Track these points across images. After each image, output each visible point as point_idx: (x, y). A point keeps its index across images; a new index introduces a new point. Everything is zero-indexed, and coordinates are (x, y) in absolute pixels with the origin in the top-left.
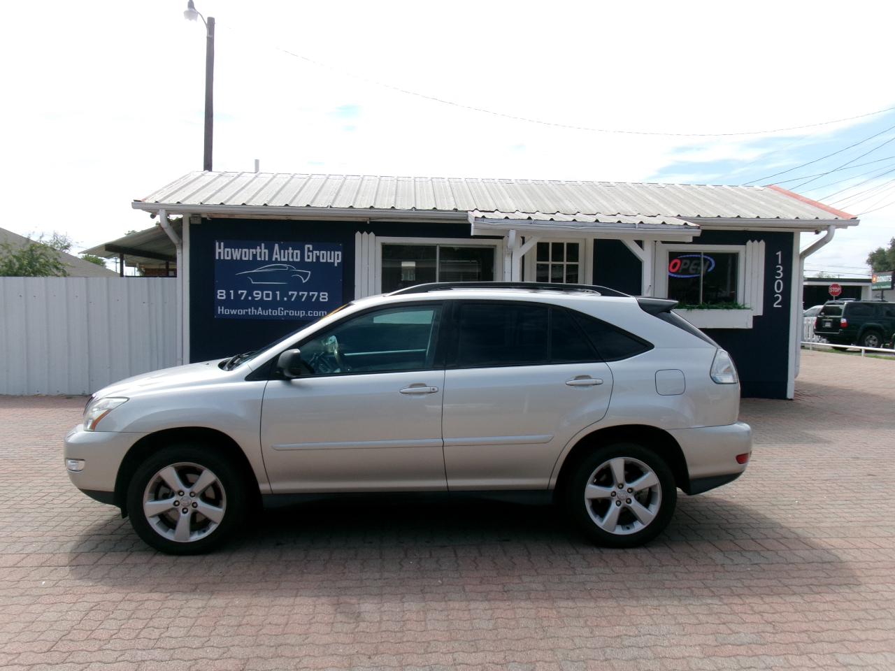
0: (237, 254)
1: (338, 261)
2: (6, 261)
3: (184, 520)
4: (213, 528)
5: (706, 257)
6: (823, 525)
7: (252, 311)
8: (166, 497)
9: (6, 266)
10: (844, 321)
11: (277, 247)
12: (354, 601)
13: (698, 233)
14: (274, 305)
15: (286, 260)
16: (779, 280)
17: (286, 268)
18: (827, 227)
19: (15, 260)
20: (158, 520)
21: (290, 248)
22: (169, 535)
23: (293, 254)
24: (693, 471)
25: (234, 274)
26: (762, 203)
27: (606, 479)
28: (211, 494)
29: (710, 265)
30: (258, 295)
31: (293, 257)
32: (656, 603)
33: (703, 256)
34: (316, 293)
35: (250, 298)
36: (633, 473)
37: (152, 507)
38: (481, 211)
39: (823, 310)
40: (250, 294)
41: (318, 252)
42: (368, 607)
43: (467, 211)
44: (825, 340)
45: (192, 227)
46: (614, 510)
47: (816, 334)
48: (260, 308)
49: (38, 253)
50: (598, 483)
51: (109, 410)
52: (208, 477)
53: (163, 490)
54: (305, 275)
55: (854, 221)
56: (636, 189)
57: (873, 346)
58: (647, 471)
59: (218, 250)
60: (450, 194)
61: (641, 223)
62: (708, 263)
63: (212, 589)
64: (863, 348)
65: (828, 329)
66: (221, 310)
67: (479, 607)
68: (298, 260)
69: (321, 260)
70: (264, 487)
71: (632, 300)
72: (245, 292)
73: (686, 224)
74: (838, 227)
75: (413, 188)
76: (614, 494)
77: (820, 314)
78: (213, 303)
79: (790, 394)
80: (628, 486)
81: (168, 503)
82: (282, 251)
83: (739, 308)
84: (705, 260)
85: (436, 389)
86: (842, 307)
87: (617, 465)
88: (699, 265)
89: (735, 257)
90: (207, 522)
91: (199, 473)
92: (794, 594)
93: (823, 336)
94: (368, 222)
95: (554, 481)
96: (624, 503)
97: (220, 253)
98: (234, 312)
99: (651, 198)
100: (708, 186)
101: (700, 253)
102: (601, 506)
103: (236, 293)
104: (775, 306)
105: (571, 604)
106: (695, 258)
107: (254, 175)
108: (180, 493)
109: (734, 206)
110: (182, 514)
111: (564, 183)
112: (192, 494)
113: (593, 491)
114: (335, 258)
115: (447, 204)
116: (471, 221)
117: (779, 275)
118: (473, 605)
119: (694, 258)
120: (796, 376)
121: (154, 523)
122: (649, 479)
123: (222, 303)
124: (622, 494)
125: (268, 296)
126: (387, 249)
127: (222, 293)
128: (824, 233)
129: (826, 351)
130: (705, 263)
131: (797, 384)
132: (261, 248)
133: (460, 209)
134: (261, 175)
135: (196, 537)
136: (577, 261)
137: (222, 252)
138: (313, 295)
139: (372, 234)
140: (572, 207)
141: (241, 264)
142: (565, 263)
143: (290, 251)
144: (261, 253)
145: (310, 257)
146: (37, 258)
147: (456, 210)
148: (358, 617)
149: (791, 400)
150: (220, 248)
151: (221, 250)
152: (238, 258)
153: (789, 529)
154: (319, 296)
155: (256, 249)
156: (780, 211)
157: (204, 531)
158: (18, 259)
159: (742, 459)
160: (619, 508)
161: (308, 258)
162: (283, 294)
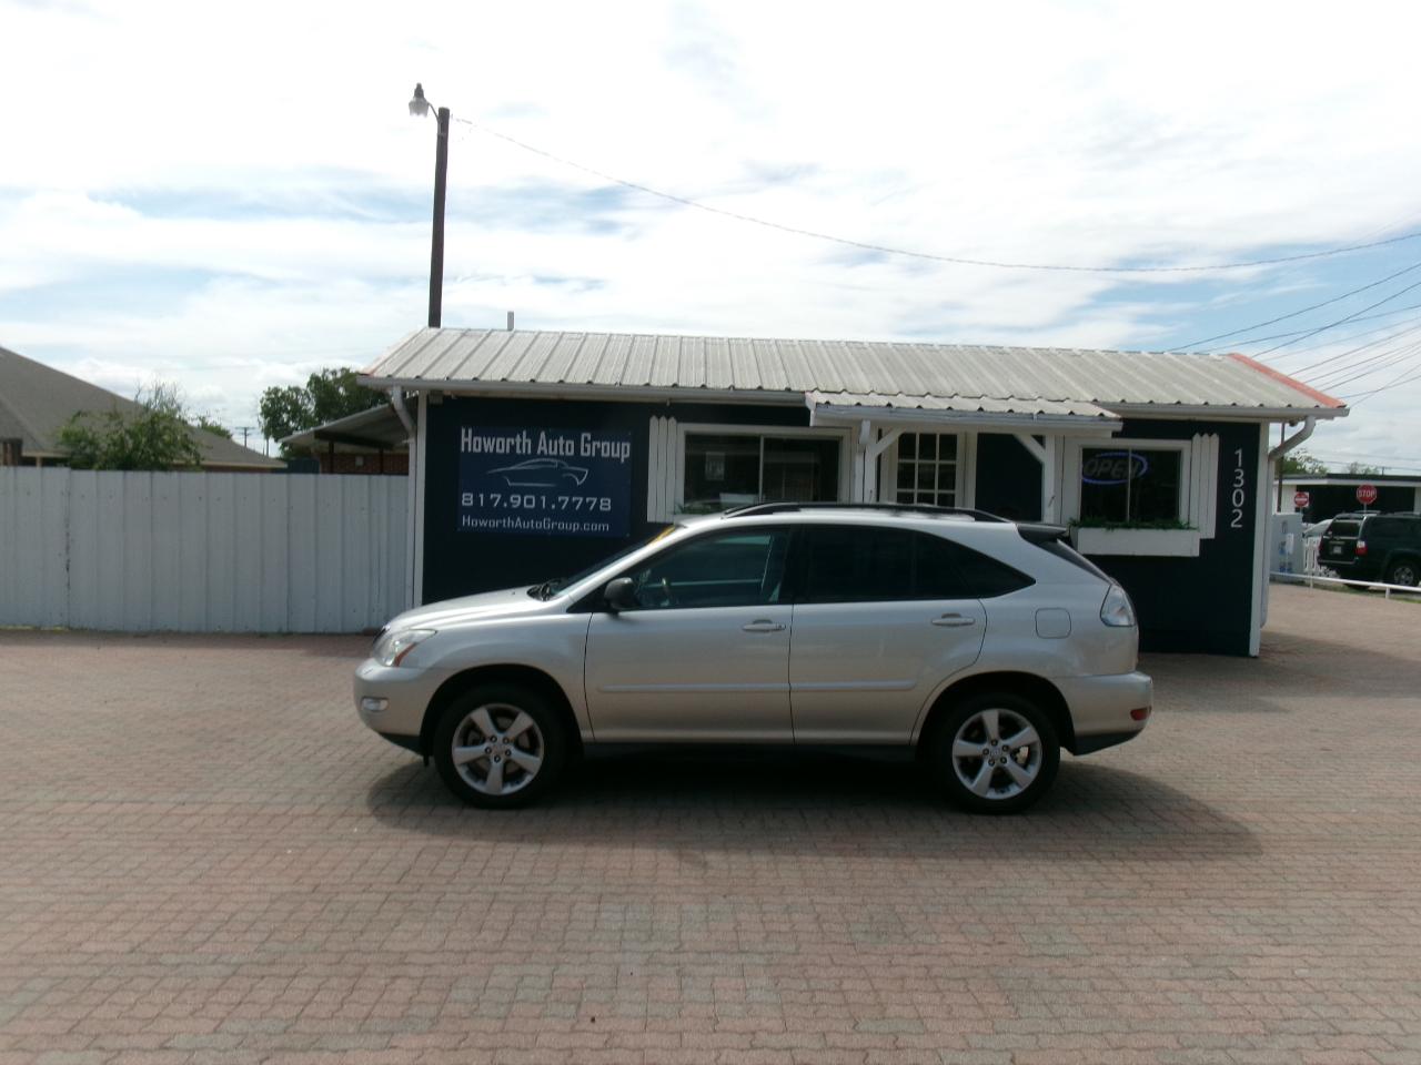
0: (489, 445)
1: (625, 456)
2: (116, 437)
3: (496, 769)
4: (528, 779)
5: (1136, 456)
6: (1242, 799)
7: (508, 523)
8: (476, 743)
9: (115, 444)
10: (1361, 544)
11: (543, 435)
12: (697, 852)
13: (1119, 427)
14: (537, 514)
15: (555, 453)
16: (1238, 489)
17: (553, 464)
18: (1305, 418)
19: (127, 437)
20: (467, 769)
21: (561, 438)
22: (478, 786)
23: (564, 446)
24: (1080, 727)
25: (485, 471)
26: (1217, 381)
27: (977, 733)
28: (525, 742)
29: (1142, 466)
30: (516, 501)
31: (564, 450)
32: (1026, 862)
33: (1131, 455)
34: (595, 500)
35: (505, 505)
36: (1008, 728)
37: (461, 754)
38: (822, 392)
39: (1332, 527)
40: (505, 498)
41: (598, 444)
42: (713, 858)
43: (804, 392)
44: (1334, 572)
45: (431, 408)
46: (986, 770)
47: (1321, 564)
48: (519, 519)
49: (161, 427)
50: (967, 737)
51: (415, 645)
52: (524, 721)
53: (472, 735)
54: (580, 475)
55: (1342, 410)
56: (1040, 357)
57: (1407, 583)
58: (1026, 726)
59: (463, 440)
60: (780, 364)
61: (1041, 412)
62: (1138, 464)
63: (542, 838)
64: (1389, 586)
65: (1337, 557)
66: (466, 521)
67: (834, 862)
68: (572, 453)
69: (603, 454)
70: (586, 734)
71: (1011, 526)
72: (499, 497)
73: (1102, 415)
74: (1319, 417)
75: (728, 356)
76: (986, 752)
77: (1326, 534)
78: (456, 510)
79: (1254, 649)
80: (1002, 743)
81: (479, 750)
82: (551, 442)
83: (1181, 528)
84: (1134, 460)
85: (783, 626)
86: (1361, 523)
87: (991, 718)
88: (1125, 467)
89: (1175, 456)
90: (520, 773)
91: (513, 716)
92: (1183, 859)
93: (1331, 567)
94: (668, 404)
95: (916, 735)
96: (998, 763)
97: (466, 444)
98: (483, 523)
99: (1059, 373)
100: (1144, 353)
101: (1126, 451)
102: (972, 766)
103: (487, 498)
104: (1233, 525)
105: (933, 861)
106: (1121, 457)
107: (508, 334)
108: (493, 739)
109: (1175, 386)
110: (494, 763)
111: (938, 348)
112: (506, 741)
113: (962, 747)
114: (621, 451)
115: (776, 382)
116: (810, 405)
117: (1239, 482)
118: (826, 859)
119: (1118, 456)
120: (1262, 625)
121: (462, 772)
122: (1028, 734)
123: (467, 511)
124: (996, 752)
125: (529, 502)
126: (691, 439)
127: (468, 497)
128: (1301, 425)
129: (1334, 588)
130: (1133, 465)
131: (1265, 635)
132: (521, 437)
133: (795, 388)
134: (518, 334)
135: (509, 789)
136: (954, 459)
137: (470, 442)
138: (591, 502)
139: (672, 420)
140: (946, 385)
141: (494, 459)
142: (937, 462)
143: (561, 440)
144: (521, 444)
145: (588, 451)
146: (160, 435)
147: (788, 390)
148: (705, 865)
149: (1255, 657)
150: (467, 435)
151: (469, 440)
152: (491, 450)
153: (1199, 803)
154: (598, 503)
155: (515, 437)
156: (1239, 394)
157: (518, 783)
158: (132, 434)
159: (1139, 714)
160: (992, 768)
161: (586, 450)
162: (552, 499)
